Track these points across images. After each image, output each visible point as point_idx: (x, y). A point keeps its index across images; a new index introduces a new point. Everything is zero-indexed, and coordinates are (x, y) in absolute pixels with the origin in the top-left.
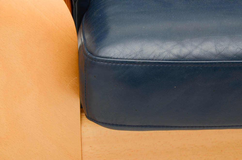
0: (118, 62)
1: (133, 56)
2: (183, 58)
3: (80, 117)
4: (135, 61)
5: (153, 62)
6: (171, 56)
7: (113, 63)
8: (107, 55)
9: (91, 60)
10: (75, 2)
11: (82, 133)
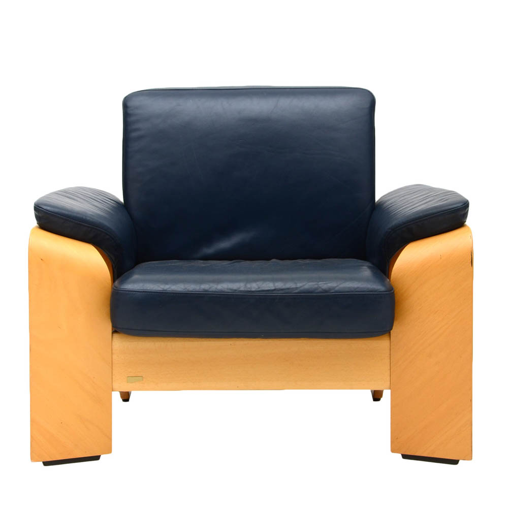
11: (112, 346)
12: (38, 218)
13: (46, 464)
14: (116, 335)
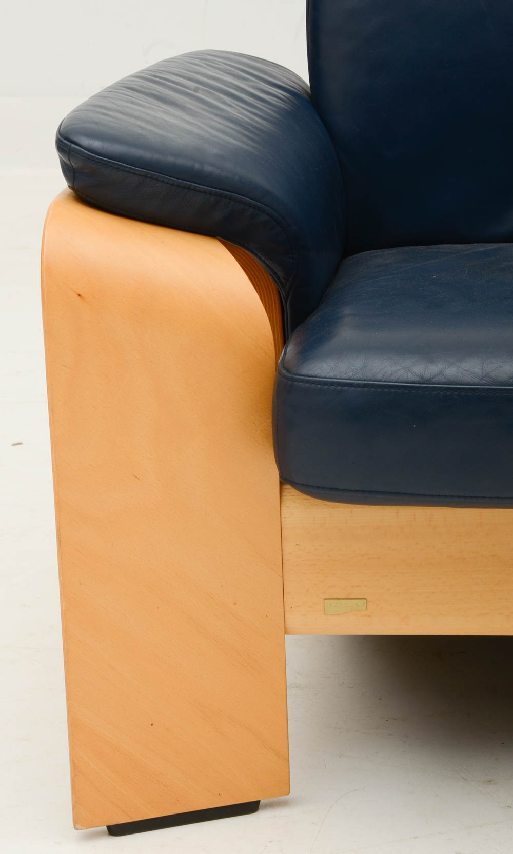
0: (326, 383)
1: (351, 374)
2: (429, 380)
3: (278, 489)
4: (352, 381)
5: (380, 384)
6: (411, 377)
7: (318, 385)
8: (311, 373)
9: (286, 380)
10: (286, 302)
11: (283, 520)
12: (70, 172)
13: (116, 830)
14: (290, 491)
